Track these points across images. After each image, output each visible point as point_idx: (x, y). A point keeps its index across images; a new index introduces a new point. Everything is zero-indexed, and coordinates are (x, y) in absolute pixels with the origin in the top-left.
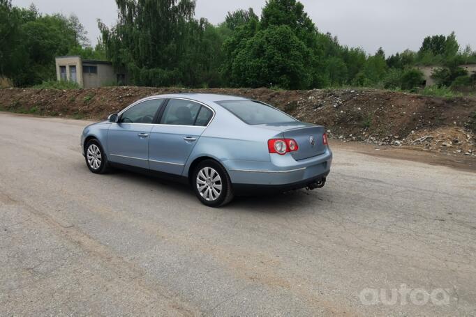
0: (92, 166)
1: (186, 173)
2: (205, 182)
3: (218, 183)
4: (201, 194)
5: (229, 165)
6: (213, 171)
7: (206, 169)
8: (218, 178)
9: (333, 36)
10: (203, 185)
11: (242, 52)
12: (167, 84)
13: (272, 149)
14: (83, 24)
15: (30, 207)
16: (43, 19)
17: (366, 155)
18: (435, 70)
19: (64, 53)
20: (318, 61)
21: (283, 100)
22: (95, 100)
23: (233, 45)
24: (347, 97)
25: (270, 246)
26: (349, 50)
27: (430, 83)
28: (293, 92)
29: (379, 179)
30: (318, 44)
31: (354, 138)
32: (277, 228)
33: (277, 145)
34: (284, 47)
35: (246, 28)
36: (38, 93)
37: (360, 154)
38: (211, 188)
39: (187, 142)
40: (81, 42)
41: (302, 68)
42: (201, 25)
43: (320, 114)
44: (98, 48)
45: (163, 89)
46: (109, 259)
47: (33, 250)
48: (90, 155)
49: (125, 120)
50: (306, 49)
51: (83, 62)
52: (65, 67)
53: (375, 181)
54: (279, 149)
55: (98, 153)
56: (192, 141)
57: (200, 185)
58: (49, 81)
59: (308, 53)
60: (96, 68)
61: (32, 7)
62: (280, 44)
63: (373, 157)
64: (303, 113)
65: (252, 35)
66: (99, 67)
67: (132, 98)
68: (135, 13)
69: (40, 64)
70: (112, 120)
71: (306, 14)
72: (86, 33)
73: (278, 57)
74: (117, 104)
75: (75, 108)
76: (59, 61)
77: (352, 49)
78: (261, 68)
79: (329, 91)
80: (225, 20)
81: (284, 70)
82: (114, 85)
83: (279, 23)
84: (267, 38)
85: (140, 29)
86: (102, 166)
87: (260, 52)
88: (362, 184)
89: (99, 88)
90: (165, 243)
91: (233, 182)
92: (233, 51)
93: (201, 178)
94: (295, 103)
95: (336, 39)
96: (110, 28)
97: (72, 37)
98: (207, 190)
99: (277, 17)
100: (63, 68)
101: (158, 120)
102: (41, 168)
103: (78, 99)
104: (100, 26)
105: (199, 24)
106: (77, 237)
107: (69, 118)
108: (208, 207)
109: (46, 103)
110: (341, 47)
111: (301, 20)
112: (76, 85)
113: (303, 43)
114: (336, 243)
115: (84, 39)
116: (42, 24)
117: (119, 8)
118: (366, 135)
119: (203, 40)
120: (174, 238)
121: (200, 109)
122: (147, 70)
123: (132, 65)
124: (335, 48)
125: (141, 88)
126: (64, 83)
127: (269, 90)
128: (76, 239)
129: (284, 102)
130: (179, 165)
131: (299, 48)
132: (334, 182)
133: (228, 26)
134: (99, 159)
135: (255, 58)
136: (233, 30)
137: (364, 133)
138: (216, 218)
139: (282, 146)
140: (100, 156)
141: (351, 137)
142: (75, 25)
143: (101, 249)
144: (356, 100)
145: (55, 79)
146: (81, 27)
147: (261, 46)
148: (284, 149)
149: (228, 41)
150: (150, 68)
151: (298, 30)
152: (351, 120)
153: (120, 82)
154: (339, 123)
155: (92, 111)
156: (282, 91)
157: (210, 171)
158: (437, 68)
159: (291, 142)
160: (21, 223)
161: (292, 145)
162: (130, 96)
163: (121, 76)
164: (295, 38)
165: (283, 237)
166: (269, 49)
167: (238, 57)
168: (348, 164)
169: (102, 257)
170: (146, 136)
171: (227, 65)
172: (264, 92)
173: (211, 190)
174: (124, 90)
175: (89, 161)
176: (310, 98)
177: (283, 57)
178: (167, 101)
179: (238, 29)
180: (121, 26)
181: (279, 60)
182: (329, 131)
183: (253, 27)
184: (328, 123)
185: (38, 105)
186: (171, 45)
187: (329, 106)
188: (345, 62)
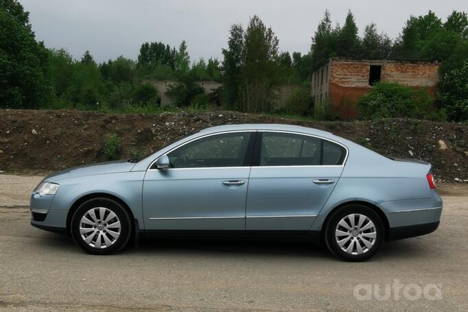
0: (92, 245)
1: (317, 226)
3: (369, 231)
4: (343, 249)
5: (388, 207)
6: (363, 217)
7: (351, 216)
8: (371, 225)
10: (346, 237)
18: (170, 86)
27: (165, 101)
56: (330, 183)
57: (341, 238)
93: (342, 229)
98: (352, 243)
157: (357, 218)
158: (172, 84)
173: (358, 241)
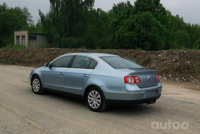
0: (35, 90)
1: (82, 94)
2: (92, 99)
3: (99, 99)
4: (90, 105)
5: (105, 89)
6: (97, 92)
7: (93, 91)
8: (99, 96)
9: (180, 17)
10: (92, 100)
11: (122, 28)
12: (76, 47)
13: (126, 82)
14: (30, 13)
15: (6, 108)
16: (9, 10)
17: (189, 90)
19: (19, 29)
20: (169, 33)
21: (143, 57)
22: (35, 56)
23: (117, 24)
24: (182, 55)
25: (123, 130)
26: (191, 25)
28: (149, 52)
29: (192, 102)
30: (170, 22)
31: (185, 80)
32: (128, 122)
33: (129, 79)
34: (147, 25)
35: (124, 13)
36: (5, 51)
37: (186, 89)
38: (95, 102)
39: (84, 77)
40: (28, 22)
41: (159, 37)
42: (98, 12)
43: (165, 65)
44: (38, 25)
45: (74, 49)
46: (44, 131)
47: (10, 125)
48: (34, 84)
49: (53, 66)
50: (161, 26)
51: (29, 34)
52: (19, 37)
53: (189, 103)
54: (130, 81)
55: (38, 83)
56: (87, 77)
57: (90, 100)
58: (10, 45)
59: (162, 28)
60: (36, 37)
61: (4, 4)
62: (144, 23)
63: (193, 91)
64: (155, 64)
65: (128, 18)
66: (38, 37)
67: (56, 55)
68: (60, 6)
69: (6, 35)
70: (47, 66)
71: (162, 5)
72: (32, 17)
73: (143, 31)
74: (48, 58)
75: (24, 60)
76: (16, 33)
77: (193, 25)
78: (133, 37)
79: (171, 52)
80: (112, 8)
81: (147, 39)
82: (46, 47)
83: (145, 11)
84: (136, 20)
85: (62, 15)
86: (40, 90)
87: (132, 28)
88: (181, 105)
89: (38, 49)
90: (70, 126)
91: (106, 98)
92: (116, 27)
93: (90, 96)
94: (150, 58)
95: (182, 18)
96: (45, 15)
97: (24, 20)
98: (93, 103)
99: (143, 7)
100: (18, 37)
101: (70, 66)
102: (9, 90)
103: (26, 55)
104: (40, 13)
105: (97, 11)
106: (29, 121)
107: (20, 66)
108: (93, 112)
109: (9, 57)
110: (186, 24)
111: (159, 8)
112: (25, 47)
113: (159, 22)
114: (157, 131)
115: (31, 21)
116: (9, 13)
117: (51, 3)
118: (192, 78)
119: (99, 21)
120: (75, 124)
121: (91, 60)
122: (65, 39)
123: (57, 36)
124: (182, 24)
125: (61, 49)
126: (18, 46)
127: (135, 51)
128: (29, 122)
129: (144, 58)
130: (79, 89)
131: (157, 25)
132: (165, 102)
133: (114, 12)
134: (39, 86)
135: (129, 31)
136: (117, 14)
137: (191, 77)
138: (97, 117)
139: (132, 80)
140: (39, 85)
141: (183, 79)
142: (26, 13)
143: (40, 126)
144: (187, 57)
145: (13, 44)
146: (29, 14)
147: (133, 24)
148: (133, 81)
149: (114, 21)
150: (67, 37)
151: (157, 14)
152: (184, 69)
153: (49, 45)
154: (176, 71)
155: (33, 62)
156: (143, 52)
157: (95, 92)
159: (136, 78)
160: (3, 114)
161: (137, 80)
162: (55, 54)
163: (50, 42)
164: (155, 19)
165: (130, 127)
166: (138, 26)
167: (119, 31)
168: (177, 94)
169: (41, 130)
170: (63, 74)
171: (113, 36)
172: (132, 52)
173: (95, 103)
174: (52, 50)
175: (33, 88)
176: (159, 55)
177: (146, 31)
178: (75, 56)
179: (120, 14)
180: (52, 13)
181: (143, 33)
182: (170, 75)
183: (129, 13)
184: (169, 70)
185: (5, 58)
186: (80, 24)
187: (171, 60)
188: (188, 33)
